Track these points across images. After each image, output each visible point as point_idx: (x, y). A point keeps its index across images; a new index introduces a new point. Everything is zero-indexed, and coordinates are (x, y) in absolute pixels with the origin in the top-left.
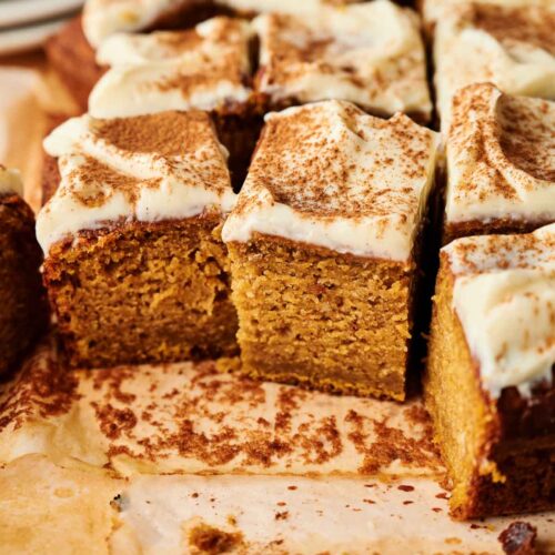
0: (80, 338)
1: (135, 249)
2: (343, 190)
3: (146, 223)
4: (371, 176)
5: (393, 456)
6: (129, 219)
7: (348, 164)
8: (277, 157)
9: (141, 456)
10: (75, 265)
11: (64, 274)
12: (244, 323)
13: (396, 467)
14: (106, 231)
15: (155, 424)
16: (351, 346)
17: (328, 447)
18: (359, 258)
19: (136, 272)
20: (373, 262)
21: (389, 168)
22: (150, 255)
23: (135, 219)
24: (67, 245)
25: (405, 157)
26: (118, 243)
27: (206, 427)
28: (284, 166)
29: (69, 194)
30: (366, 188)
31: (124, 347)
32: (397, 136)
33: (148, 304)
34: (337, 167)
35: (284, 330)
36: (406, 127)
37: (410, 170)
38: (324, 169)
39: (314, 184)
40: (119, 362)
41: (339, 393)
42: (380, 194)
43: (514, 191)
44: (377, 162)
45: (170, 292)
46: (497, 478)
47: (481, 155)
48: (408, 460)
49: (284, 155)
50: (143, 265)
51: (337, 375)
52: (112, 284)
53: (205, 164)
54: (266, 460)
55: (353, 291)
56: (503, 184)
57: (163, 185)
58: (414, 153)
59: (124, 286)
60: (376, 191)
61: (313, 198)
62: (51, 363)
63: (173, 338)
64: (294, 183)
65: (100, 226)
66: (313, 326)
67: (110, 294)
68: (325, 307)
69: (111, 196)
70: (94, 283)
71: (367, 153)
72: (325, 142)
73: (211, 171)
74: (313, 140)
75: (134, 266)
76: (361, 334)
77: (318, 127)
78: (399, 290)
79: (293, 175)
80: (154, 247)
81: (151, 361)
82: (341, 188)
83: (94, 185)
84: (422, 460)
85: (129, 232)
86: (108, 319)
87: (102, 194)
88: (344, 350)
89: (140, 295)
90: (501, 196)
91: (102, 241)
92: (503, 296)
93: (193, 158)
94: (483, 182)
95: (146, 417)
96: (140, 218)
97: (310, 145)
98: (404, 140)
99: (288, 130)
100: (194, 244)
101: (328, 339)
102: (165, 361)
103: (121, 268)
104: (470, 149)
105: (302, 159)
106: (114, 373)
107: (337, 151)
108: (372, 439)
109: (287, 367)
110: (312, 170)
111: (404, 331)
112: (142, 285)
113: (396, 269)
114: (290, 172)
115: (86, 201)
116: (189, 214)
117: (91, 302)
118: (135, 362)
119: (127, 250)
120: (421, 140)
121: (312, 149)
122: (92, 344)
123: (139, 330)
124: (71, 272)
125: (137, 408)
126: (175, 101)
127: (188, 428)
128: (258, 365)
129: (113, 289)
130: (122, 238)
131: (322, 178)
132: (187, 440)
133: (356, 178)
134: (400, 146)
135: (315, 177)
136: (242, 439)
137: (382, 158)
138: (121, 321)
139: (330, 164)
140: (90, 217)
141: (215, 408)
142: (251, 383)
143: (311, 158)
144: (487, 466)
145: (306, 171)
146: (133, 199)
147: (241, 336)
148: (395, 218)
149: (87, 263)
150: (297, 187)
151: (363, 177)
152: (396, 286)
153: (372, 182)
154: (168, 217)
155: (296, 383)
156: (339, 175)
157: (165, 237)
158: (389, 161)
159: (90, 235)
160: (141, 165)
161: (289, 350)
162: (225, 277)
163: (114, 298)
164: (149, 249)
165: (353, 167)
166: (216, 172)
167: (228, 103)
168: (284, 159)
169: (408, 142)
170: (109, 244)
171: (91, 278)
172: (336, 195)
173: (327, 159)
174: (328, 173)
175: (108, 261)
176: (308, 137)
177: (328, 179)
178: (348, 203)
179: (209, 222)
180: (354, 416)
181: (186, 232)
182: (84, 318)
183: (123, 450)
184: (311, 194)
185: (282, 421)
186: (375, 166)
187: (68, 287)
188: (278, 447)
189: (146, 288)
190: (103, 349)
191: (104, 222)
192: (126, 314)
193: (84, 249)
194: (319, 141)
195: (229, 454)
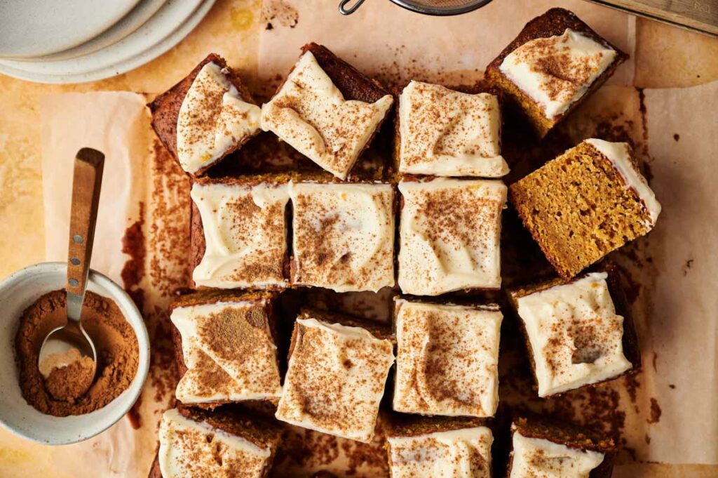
2: (339, 397)
4: (354, 390)
7: (342, 382)
8: (303, 368)
21: (364, 385)
25: (373, 378)
30: (350, 397)
32: (369, 364)
34: (336, 384)
36: (375, 357)
37: (375, 388)
38: (329, 384)
39: (324, 392)
42: (358, 404)
44: (358, 382)
58: (378, 375)
60: (357, 401)
61: (323, 401)
64: (313, 389)
71: (353, 376)
79: (312, 384)
82: (338, 395)
105: (317, 375)
107: (336, 377)
110: (323, 383)
114: (311, 381)
120: (382, 365)
121: (322, 370)
131: (328, 389)
133: (346, 389)
134: (370, 370)
135: (324, 388)
137: (361, 379)
139: (332, 382)
143: (322, 375)
145: (319, 383)
150: (314, 392)
151: (350, 390)
153: (354, 394)
156: (337, 388)
158: (364, 381)
165: (344, 384)
166: (271, 376)
168: (307, 370)
169: (375, 367)
172: (335, 400)
173: (331, 380)
174: (331, 386)
177: (331, 390)
178: (342, 407)
184: (322, 398)
186: (356, 384)
194: (327, 366)
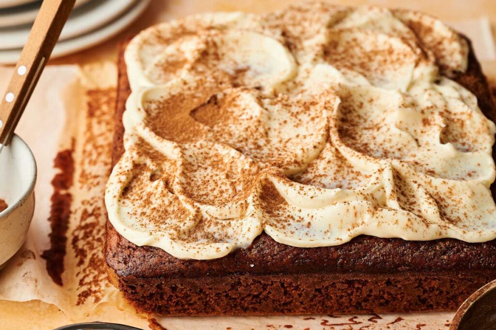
2: (268, 142)
4: (280, 132)
7: (267, 127)
8: (226, 129)
21: (287, 126)
25: (291, 117)
28: (232, 133)
30: (279, 139)
34: (261, 130)
36: (287, 101)
38: (255, 132)
39: (252, 141)
44: (280, 124)
49: (230, 127)
53: (201, 151)
58: (295, 114)
60: (285, 141)
61: (254, 149)
64: (241, 141)
71: (275, 119)
72: (251, 118)
74: (244, 117)
77: (244, 109)
79: (239, 137)
82: (266, 141)
93: (195, 146)
98: (288, 108)
99: (227, 112)
105: (242, 128)
107: (259, 121)
110: (249, 133)
114: (237, 136)
121: (246, 122)
131: (255, 137)
133: (272, 134)
135: (251, 137)
137: (281, 120)
139: (257, 129)
143: (246, 126)
145: (246, 134)
150: (244, 143)
151: (276, 133)
153: (281, 136)
156: (264, 134)
158: (285, 122)
168: (231, 129)
172: (265, 145)
173: (255, 126)
174: (258, 134)
176: (241, 115)
177: (259, 137)
178: (273, 149)
184: (252, 146)
194: (248, 117)
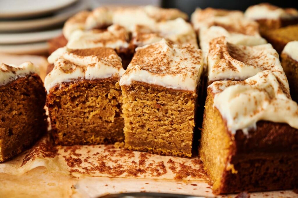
0: (60, 132)
1: (84, 91)
3: (89, 80)
4: (179, 64)
5: (188, 174)
6: (82, 78)
7: (170, 60)
8: (141, 59)
9: (84, 173)
10: (60, 97)
11: (55, 102)
12: (127, 124)
13: (189, 178)
14: (73, 83)
15: (89, 163)
16: (170, 133)
17: (161, 171)
18: (175, 90)
19: (84, 103)
20: (181, 92)
21: (186, 61)
22: (90, 95)
23: (84, 78)
24: (57, 88)
25: (192, 58)
26: (77, 88)
27: (111, 164)
28: (144, 61)
29: (59, 68)
30: (177, 67)
31: (77, 137)
32: (189, 52)
33: (88, 117)
34: (165, 61)
35: (143, 126)
37: (194, 62)
38: (160, 61)
39: (156, 66)
40: (75, 144)
41: (165, 155)
43: (236, 68)
44: (181, 59)
45: (97, 112)
46: (234, 171)
47: (222, 57)
48: (194, 176)
49: (144, 58)
50: (87, 99)
51: (164, 146)
52: (74, 107)
53: (113, 60)
54: (135, 175)
55: (172, 106)
56: (231, 66)
57: (96, 65)
58: (196, 57)
59: (79, 108)
60: (181, 68)
61: (156, 71)
62: (47, 142)
63: (97, 134)
64: (148, 66)
65: (70, 81)
66: (155, 124)
67: (73, 112)
68: (160, 114)
69: (75, 69)
70: (67, 106)
71: (177, 56)
72: (160, 53)
73: (115, 62)
74: (155, 52)
75: (83, 99)
76: (174, 126)
78: (191, 104)
79: (148, 64)
80: (91, 91)
81: (88, 144)
82: (167, 68)
83: (68, 65)
84: (200, 176)
85: (82, 84)
86: (71, 123)
87: (71, 69)
88: (167, 135)
89: (85, 113)
90: (231, 70)
91: (71, 86)
92: (236, 94)
93: (108, 58)
94: (223, 65)
95: (86, 161)
96: (86, 78)
97: (154, 54)
98: (191, 53)
100: (108, 90)
101: (161, 129)
102: (94, 144)
103: (78, 100)
104: (218, 55)
105: (151, 59)
106: (73, 147)
107: (165, 55)
108: (179, 169)
109: (143, 144)
110: (156, 62)
111: (192, 123)
112: (86, 108)
113: (190, 95)
114: (146, 63)
115: (65, 71)
116: (106, 77)
117: (65, 115)
118: (82, 144)
119: (81, 92)
120: (198, 53)
122: (64, 135)
123: (83, 129)
124: (58, 101)
125: (82, 158)
126: (100, 45)
127: (103, 164)
128: (131, 143)
129: (74, 109)
130: (79, 86)
131: (159, 64)
132: (102, 168)
133: (173, 64)
134: (190, 55)
135: (157, 64)
136: (125, 168)
137: (183, 58)
138: (76, 125)
139: (162, 60)
140: (67, 77)
141: (114, 158)
142: (129, 151)
143: (155, 58)
144: (230, 166)
145: (153, 62)
146: (84, 71)
147: (125, 130)
148: (190, 74)
149: (64, 96)
150: (150, 67)
151: (176, 64)
152: (190, 103)
153: (179, 66)
154: (98, 78)
155: (147, 151)
156: (166, 63)
157: (96, 87)
158: (186, 59)
159: (66, 84)
160: (87, 60)
161: (145, 136)
162: (119, 106)
163: (74, 114)
164: (89, 92)
165: (172, 61)
166: (117, 63)
167: (121, 48)
168: (144, 59)
169: (193, 53)
170: (73, 88)
171: (65, 104)
172: (165, 70)
173: (161, 58)
174: (162, 63)
175: (73, 96)
176: (153, 52)
177: (162, 65)
179: (114, 80)
180: (171, 161)
181: (104, 85)
182: (61, 122)
183: (76, 171)
185: (142, 163)
187: (56, 108)
188: (140, 171)
189: (88, 110)
190: (69, 137)
191: (72, 79)
192: (79, 122)
193: (64, 90)
194: (158, 52)
195: (121, 173)
